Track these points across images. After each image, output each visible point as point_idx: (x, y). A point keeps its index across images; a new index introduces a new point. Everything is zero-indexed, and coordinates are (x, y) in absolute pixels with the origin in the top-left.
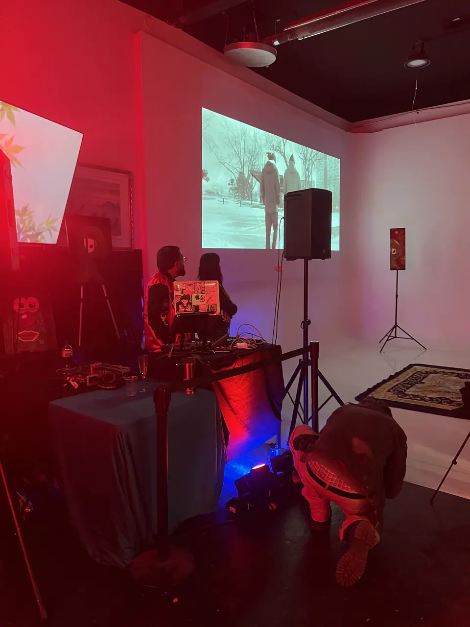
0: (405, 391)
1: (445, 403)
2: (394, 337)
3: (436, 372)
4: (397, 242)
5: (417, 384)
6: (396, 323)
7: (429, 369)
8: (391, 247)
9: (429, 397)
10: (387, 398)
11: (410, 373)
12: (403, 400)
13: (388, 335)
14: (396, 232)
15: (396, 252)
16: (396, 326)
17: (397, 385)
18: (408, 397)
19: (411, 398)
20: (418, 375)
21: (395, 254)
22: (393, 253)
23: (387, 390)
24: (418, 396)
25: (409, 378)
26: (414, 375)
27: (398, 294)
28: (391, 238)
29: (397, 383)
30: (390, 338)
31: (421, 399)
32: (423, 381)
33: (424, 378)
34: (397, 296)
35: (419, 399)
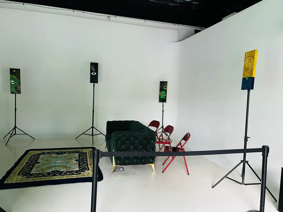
0: (30, 172)
1: (58, 175)
2: (14, 134)
3: (44, 153)
4: (15, 77)
5: (36, 165)
6: (15, 126)
7: (39, 152)
8: (11, 80)
9: (46, 173)
10: (19, 181)
11: (28, 156)
12: (31, 180)
13: (11, 133)
14: (14, 71)
15: (14, 83)
17: (23, 168)
18: (33, 176)
19: (35, 177)
20: (34, 158)
22: (12, 84)
23: (17, 173)
24: (40, 174)
25: (29, 161)
26: (31, 158)
27: (16, 108)
28: (10, 74)
29: (23, 166)
30: (12, 135)
31: (42, 175)
32: (38, 161)
33: (38, 158)
34: (16, 109)
35: (41, 176)
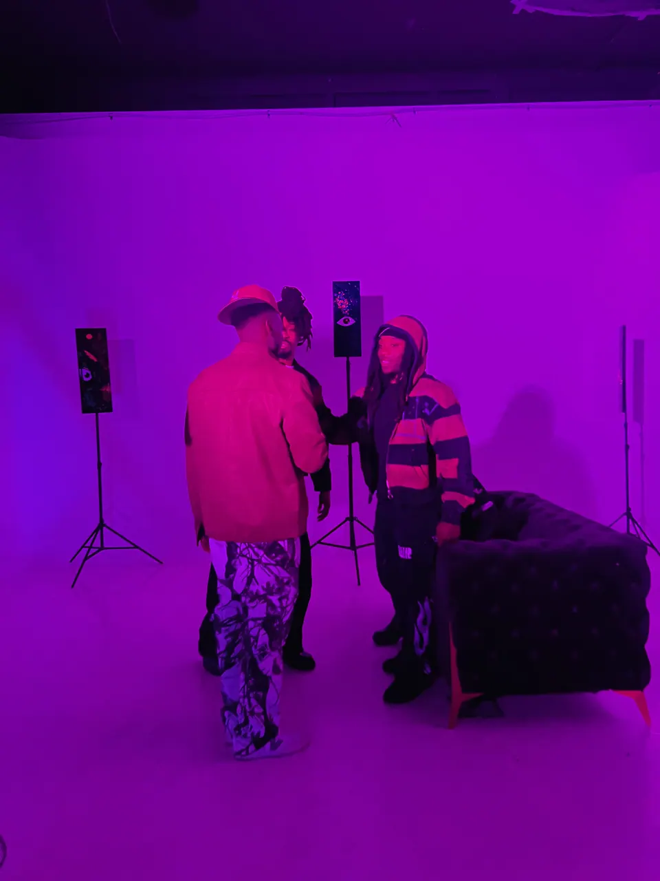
2: (100, 549)
4: (92, 357)
6: (102, 520)
8: (80, 366)
14: (89, 336)
15: (91, 377)
16: (101, 525)
21: (92, 379)
22: (86, 379)
28: (78, 347)
